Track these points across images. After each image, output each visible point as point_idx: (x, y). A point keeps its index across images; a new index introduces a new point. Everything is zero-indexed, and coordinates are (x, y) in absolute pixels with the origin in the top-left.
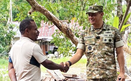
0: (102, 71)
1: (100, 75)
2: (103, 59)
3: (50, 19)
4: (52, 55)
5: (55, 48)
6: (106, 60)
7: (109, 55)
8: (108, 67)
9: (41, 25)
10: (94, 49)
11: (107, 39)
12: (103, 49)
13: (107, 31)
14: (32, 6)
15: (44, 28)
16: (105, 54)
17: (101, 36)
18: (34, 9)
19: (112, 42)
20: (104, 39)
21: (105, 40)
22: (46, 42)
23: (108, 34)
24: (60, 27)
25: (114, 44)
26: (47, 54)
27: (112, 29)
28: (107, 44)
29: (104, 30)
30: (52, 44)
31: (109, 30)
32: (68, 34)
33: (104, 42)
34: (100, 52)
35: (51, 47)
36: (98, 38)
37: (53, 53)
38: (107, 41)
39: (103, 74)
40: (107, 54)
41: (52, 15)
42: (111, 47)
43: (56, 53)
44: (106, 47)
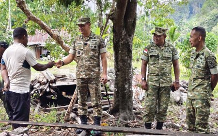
0: (88, 73)
1: (86, 75)
2: (89, 62)
3: (43, 27)
4: (45, 58)
5: (48, 52)
6: (91, 63)
7: (94, 59)
8: (93, 69)
9: (36, 33)
10: (82, 54)
11: (93, 45)
12: (90, 54)
13: (93, 39)
14: (27, 16)
15: (38, 35)
16: (91, 58)
17: (88, 42)
18: (29, 19)
19: (97, 48)
20: (91, 45)
21: (92, 47)
22: (41, 47)
23: (94, 42)
24: (51, 35)
25: (99, 50)
26: (41, 57)
27: (98, 38)
28: (93, 50)
29: (92, 38)
30: (46, 49)
31: (95, 38)
32: (59, 41)
33: (90, 48)
34: (86, 56)
35: (44, 51)
36: (86, 44)
37: (47, 56)
38: (93, 48)
39: (88, 75)
40: (93, 59)
41: (45, 24)
42: (96, 53)
43: (49, 56)
44: (92, 52)
